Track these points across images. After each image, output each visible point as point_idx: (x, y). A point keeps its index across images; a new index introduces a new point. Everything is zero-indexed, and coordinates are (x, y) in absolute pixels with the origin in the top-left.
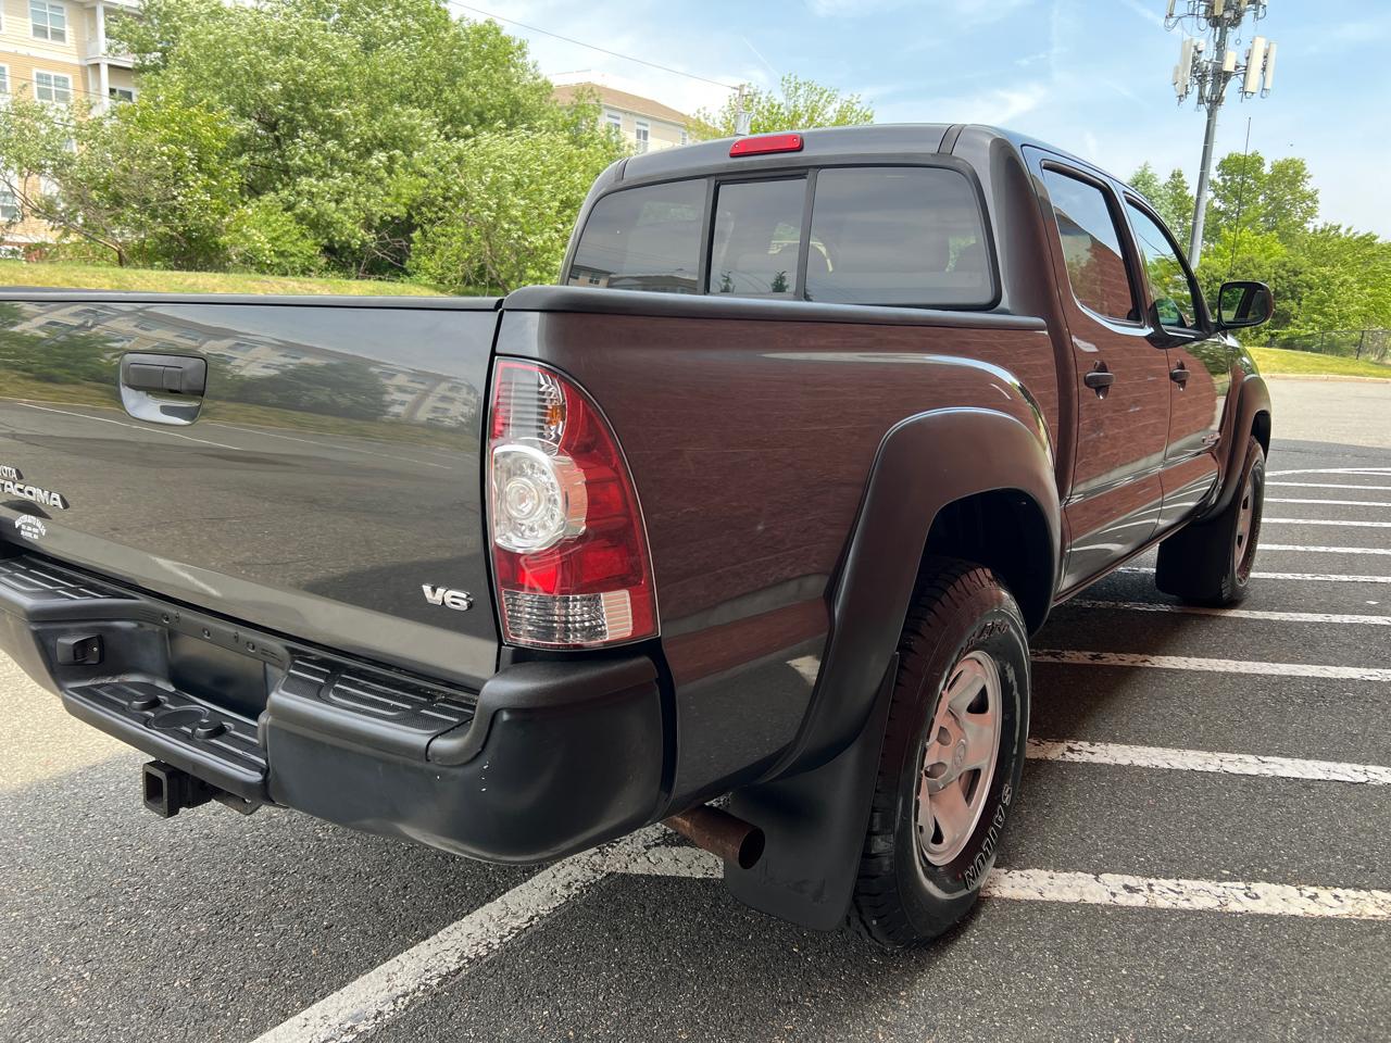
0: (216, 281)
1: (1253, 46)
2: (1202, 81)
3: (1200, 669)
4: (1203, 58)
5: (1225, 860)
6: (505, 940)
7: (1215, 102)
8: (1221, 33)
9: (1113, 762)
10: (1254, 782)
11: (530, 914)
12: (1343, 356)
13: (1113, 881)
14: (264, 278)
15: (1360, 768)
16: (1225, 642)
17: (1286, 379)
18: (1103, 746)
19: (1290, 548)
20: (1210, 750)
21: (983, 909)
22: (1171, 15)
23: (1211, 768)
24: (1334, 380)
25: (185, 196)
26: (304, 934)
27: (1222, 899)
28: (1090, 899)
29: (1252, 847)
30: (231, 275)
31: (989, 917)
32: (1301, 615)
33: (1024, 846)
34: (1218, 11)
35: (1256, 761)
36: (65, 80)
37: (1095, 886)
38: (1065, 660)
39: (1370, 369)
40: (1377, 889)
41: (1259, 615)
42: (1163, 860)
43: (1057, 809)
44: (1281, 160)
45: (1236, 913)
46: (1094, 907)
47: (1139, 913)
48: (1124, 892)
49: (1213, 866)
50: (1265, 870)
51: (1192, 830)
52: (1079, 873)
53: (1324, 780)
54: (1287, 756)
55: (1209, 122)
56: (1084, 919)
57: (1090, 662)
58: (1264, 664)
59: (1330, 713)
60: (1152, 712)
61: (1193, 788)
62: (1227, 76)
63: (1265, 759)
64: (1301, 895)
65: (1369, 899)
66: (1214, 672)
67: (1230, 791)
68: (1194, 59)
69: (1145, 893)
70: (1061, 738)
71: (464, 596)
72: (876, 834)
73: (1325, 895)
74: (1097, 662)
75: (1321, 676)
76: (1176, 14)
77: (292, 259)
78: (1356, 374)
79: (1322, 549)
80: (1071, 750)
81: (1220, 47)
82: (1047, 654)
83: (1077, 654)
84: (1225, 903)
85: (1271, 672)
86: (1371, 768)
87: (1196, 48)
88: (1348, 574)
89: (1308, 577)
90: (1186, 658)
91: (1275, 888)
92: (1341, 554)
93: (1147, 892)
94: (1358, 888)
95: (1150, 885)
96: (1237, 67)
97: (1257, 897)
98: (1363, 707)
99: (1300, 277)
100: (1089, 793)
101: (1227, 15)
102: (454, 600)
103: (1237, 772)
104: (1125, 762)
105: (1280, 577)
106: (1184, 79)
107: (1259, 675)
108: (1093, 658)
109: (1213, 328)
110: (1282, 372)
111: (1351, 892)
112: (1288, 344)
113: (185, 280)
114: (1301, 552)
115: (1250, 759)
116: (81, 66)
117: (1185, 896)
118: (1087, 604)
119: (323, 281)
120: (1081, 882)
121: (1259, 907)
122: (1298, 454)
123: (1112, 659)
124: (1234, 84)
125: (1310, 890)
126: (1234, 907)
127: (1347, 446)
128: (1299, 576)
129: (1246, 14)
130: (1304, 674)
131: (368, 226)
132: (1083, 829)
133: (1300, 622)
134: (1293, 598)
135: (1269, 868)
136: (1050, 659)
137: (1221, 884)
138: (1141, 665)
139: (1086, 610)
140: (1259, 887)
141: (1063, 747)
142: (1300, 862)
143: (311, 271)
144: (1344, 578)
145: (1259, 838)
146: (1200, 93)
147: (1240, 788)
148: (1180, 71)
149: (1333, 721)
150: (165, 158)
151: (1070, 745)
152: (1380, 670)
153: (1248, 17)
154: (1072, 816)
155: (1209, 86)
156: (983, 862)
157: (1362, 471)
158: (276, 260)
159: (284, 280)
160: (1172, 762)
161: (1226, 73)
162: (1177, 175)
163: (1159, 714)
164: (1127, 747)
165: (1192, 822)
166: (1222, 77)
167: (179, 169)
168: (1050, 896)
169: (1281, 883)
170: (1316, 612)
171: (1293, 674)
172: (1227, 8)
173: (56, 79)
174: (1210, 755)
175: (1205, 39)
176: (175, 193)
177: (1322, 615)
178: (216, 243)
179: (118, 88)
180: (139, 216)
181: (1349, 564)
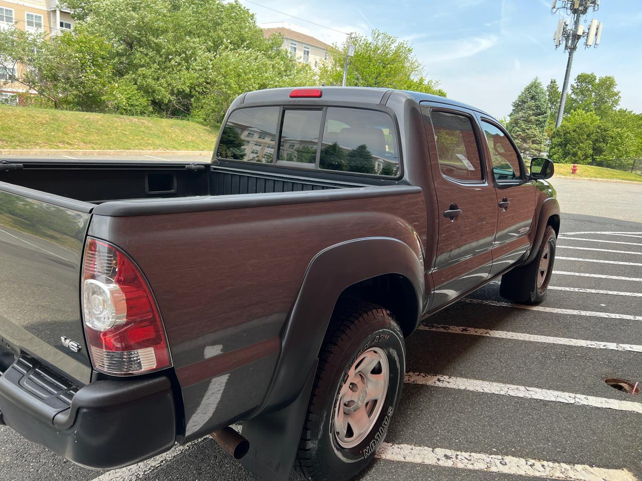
0: (99, 117)
1: (592, 24)
2: (567, 40)
3: (512, 338)
4: (569, 28)
5: (496, 443)
6: (146, 473)
7: (573, 49)
8: (577, 17)
9: (457, 388)
10: (521, 401)
11: (162, 459)
12: (626, 171)
13: (440, 452)
14: (122, 116)
15: (573, 395)
16: (527, 324)
17: (597, 181)
18: (455, 379)
19: (572, 274)
20: (504, 383)
21: (375, 465)
22: (554, 7)
23: (502, 393)
24: (619, 182)
25: (85, 77)
26: (53, 465)
27: (489, 465)
28: (427, 462)
29: (510, 437)
30: (106, 115)
31: (377, 470)
32: (567, 310)
33: (403, 431)
34: (576, 6)
35: (524, 389)
36: (40, 17)
37: (431, 455)
38: (450, 331)
39: (636, 177)
40: (564, 462)
41: (548, 310)
42: (466, 442)
43: (424, 412)
44: (604, 76)
45: (493, 472)
46: (427, 466)
47: (448, 470)
48: (444, 458)
49: (490, 446)
50: (513, 449)
51: (485, 425)
52: (426, 448)
53: (554, 402)
54: (540, 387)
55: (569, 58)
56: (421, 472)
57: (461, 332)
58: (543, 337)
59: (567, 365)
60: (483, 361)
61: (491, 403)
62: (579, 37)
63: (529, 389)
64: (527, 463)
65: (558, 468)
66: (518, 340)
67: (508, 406)
68: (564, 29)
69: (453, 459)
70: (436, 374)
71: (76, 345)
72: (308, 440)
73: (538, 464)
74: (465, 333)
75: (568, 344)
76: (557, 7)
77: (136, 108)
78: (630, 180)
79: (587, 275)
80: (439, 380)
81: (576, 23)
82: (442, 327)
83: (457, 328)
84: (489, 466)
85: (545, 341)
86: (578, 396)
87: (565, 23)
88: (596, 289)
89: (576, 290)
90: (506, 332)
91: (515, 459)
92: (595, 278)
93: (454, 459)
94: (554, 461)
95: (457, 455)
96: (583, 33)
97: (506, 464)
98: (584, 362)
99: (608, 132)
100: (441, 404)
101: (580, 8)
102: (72, 346)
103: (514, 395)
104: (463, 388)
105: (563, 289)
106: (559, 38)
107: (539, 343)
108: (464, 330)
109: (528, 178)
110: (596, 177)
111: (551, 464)
112: (600, 164)
113: (84, 116)
114: (577, 276)
115: (522, 388)
116: (48, 11)
117: (472, 462)
118: (468, 301)
119: (149, 118)
120: (425, 452)
121: (505, 470)
122: (590, 223)
123: (472, 331)
124: (582, 41)
125: (531, 461)
126: (494, 469)
127: (614, 220)
128: (572, 289)
129: (589, 8)
130: (560, 343)
131: (172, 93)
132: (433, 423)
133: (566, 314)
134: (566, 301)
135: (515, 448)
136: (442, 330)
137: (490, 456)
138: (485, 335)
139: (467, 304)
140: (508, 459)
141: (436, 378)
142: (531, 445)
143: (145, 113)
144: (593, 291)
145: (515, 431)
146: (566, 44)
147: (513, 404)
148: (557, 33)
149: (567, 369)
150: (77, 59)
151: (439, 377)
152: (596, 342)
153: (590, 10)
154: (430, 416)
155: (570, 41)
156: (375, 444)
157: (617, 233)
158: (129, 108)
159: (131, 117)
160: (484, 389)
161: (578, 35)
162: (553, 82)
163: (486, 362)
164: (466, 379)
165: (486, 421)
166: (576, 37)
167: (83, 64)
168: (409, 459)
169: (519, 457)
170: (575, 309)
171: (555, 342)
172: (581, 5)
173: (36, 16)
174: (504, 385)
175: (570, 19)
176: (81, 76)
177: (577, 311)
178: (100, 99)
179: (64, 22)
180: (64, 85)
181: (598, 283)
